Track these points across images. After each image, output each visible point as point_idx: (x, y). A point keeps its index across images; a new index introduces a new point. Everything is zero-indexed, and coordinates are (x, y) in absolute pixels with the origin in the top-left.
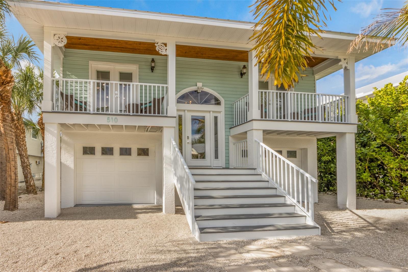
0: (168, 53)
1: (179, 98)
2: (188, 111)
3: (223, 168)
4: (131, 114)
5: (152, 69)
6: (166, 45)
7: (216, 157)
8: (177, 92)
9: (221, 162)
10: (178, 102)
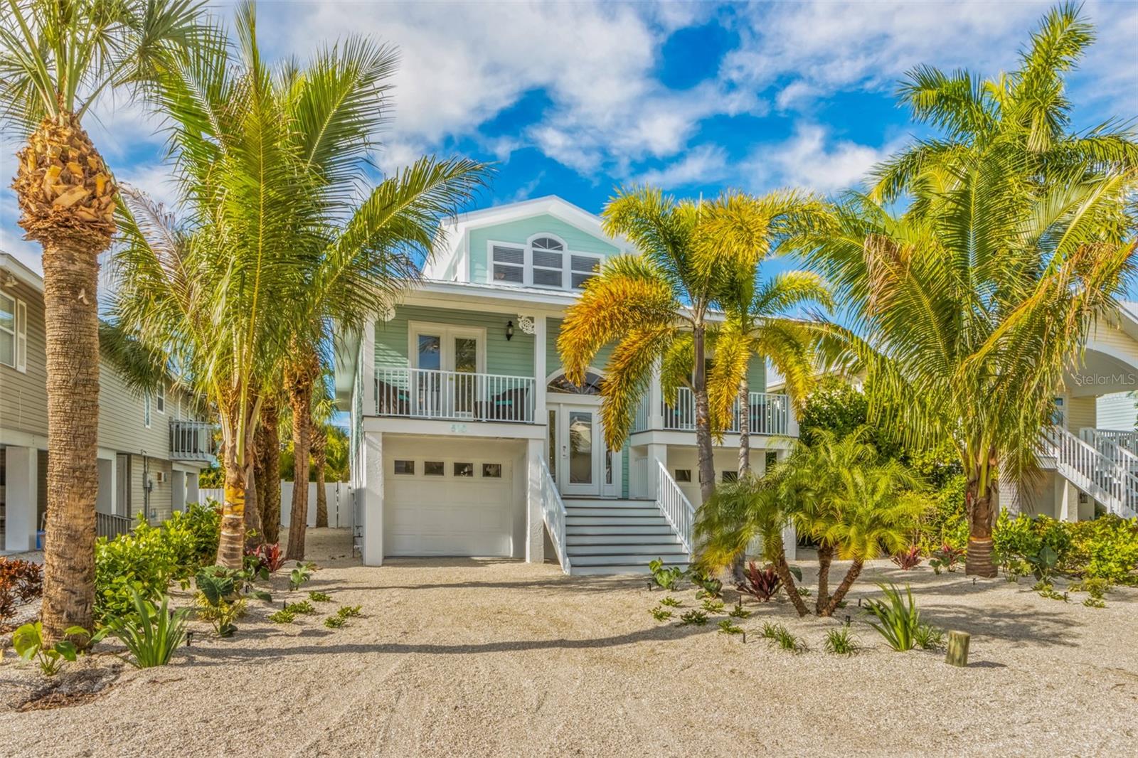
0: (536, 331)
1: (552, 383)
2: (565, 404)
3: (619, 499)
4: (484, 419)
5: (509, 337)
6: (532, 319)
7: (610, 481)
8: (548, 374)
9: (616, 488)
10: (550, 390)
